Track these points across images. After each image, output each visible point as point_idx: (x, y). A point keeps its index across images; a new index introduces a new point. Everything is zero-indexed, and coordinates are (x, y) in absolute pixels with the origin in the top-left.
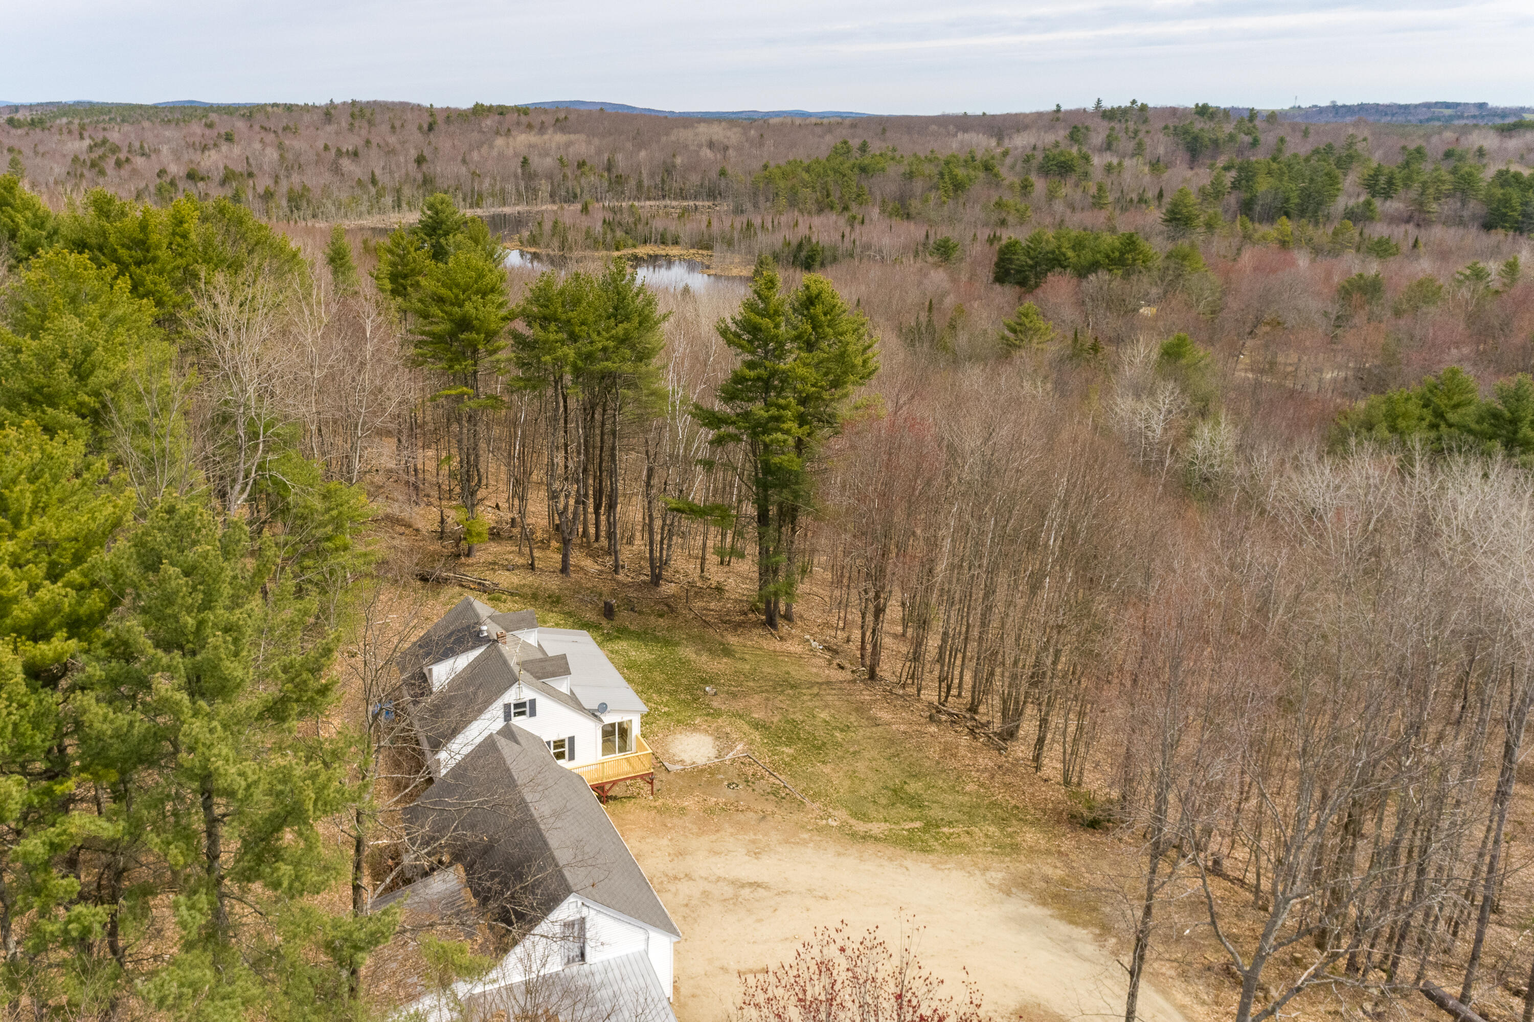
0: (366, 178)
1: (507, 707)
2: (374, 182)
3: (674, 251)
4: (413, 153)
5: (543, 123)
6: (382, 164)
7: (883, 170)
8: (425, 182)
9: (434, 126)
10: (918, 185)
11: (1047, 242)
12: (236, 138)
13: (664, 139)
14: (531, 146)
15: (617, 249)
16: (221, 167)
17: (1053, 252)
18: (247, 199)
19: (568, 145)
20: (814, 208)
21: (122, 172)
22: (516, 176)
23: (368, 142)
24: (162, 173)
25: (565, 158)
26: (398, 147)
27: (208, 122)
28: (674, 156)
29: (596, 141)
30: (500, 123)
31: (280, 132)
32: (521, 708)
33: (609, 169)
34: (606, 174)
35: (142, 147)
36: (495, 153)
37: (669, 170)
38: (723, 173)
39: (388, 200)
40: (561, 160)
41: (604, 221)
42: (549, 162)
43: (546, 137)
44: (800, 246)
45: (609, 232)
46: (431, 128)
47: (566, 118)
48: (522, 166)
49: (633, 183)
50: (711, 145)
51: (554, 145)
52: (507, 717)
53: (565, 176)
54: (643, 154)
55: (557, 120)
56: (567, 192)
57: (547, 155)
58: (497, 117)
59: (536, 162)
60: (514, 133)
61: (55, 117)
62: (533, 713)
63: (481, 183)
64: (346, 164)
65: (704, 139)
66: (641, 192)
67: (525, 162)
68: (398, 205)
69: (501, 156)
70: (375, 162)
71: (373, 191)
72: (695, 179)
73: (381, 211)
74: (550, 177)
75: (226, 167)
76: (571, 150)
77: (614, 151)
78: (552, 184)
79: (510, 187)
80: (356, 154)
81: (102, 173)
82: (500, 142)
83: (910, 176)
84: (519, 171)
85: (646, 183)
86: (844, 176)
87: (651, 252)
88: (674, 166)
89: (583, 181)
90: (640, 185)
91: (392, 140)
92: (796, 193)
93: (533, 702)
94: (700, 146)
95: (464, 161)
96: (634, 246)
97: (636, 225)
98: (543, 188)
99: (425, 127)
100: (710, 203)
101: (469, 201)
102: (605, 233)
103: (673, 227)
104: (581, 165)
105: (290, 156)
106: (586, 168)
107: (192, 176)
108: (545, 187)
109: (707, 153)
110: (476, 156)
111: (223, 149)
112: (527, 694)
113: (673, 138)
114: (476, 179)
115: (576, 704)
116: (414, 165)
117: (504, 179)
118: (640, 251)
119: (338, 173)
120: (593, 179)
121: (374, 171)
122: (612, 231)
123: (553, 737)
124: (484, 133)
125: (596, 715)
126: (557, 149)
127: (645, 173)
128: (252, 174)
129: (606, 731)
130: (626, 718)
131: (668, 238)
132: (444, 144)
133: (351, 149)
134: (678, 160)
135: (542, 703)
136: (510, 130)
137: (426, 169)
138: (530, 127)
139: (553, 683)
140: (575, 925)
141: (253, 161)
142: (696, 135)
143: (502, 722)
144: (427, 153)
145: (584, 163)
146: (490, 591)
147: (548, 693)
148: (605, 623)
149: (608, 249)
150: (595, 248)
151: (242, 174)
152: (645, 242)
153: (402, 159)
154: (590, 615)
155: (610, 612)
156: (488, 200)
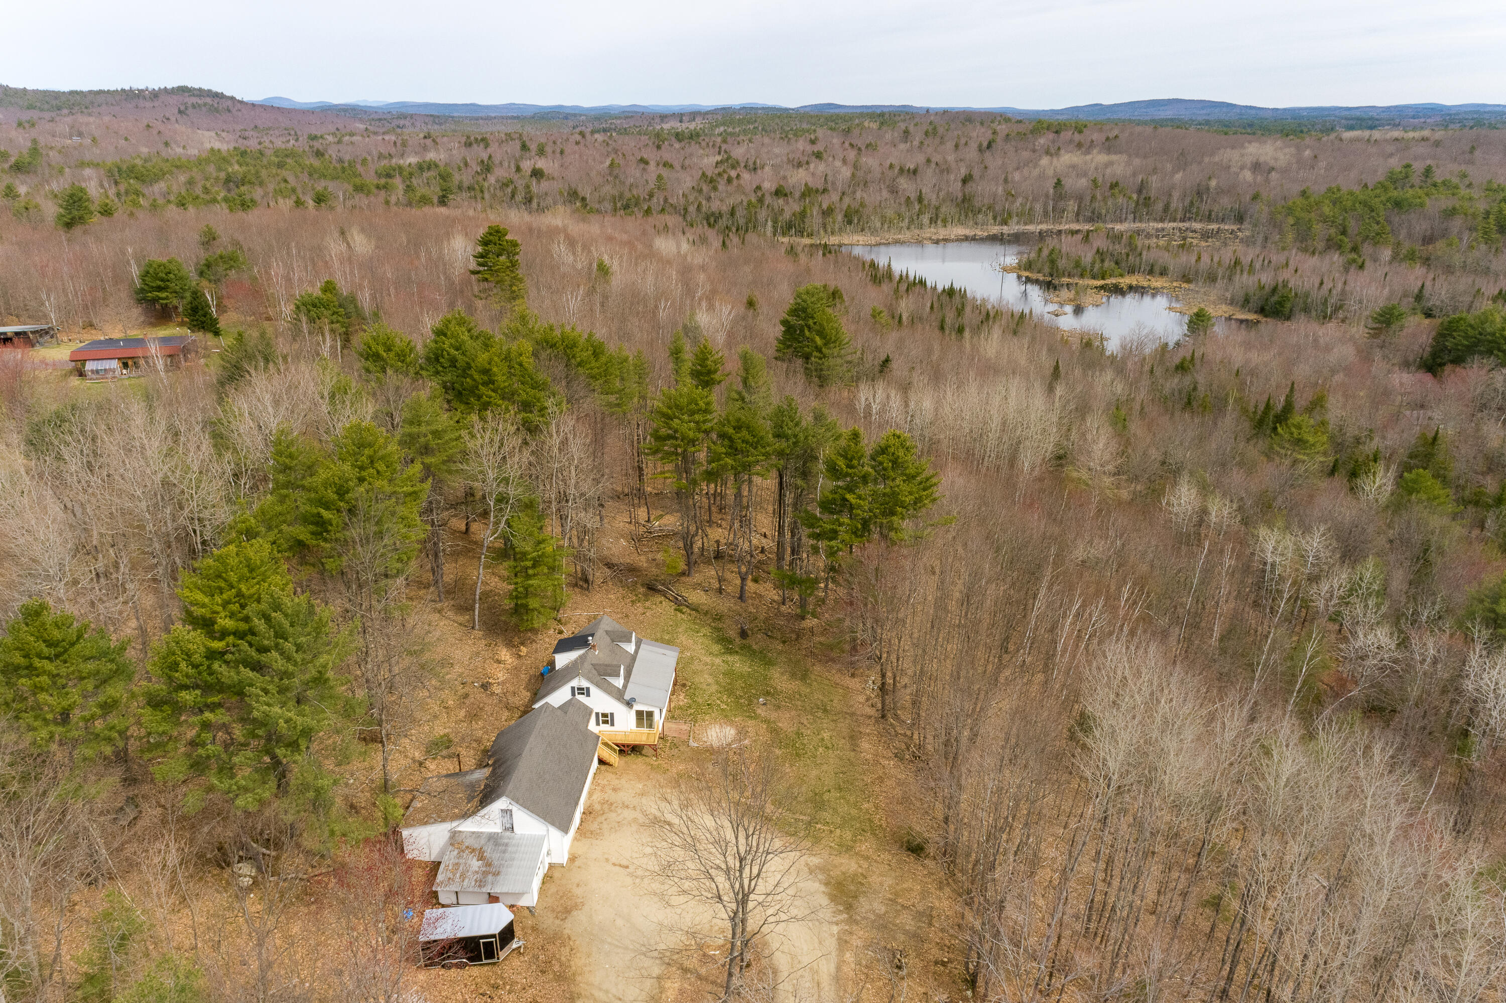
0: (913, 196)
1: (573, 688)
2: (920, 199)
3: (1157, 282)
4: (963, 171)
5: (1092, 141)
6: (934, 181)
7: (1422, 205)
8: (963, 201)
9: (994, 145)
10: (1457, 223)
11: (1493, 322)
12: (825, 155)
13: (1207, 160)
14: (1073, 167)
15: (1103, 278)
16: (803, 183)
17: (1494, 334)
18: (812, 215)
19: (1107, 166)
20: (1321, 246)
22: (1047, 196)
23: (929, 161)
25: (1100, 180)
26: (953, 165)
28: (1210, 178)
29: (1137, 161)
30: (1053, 142)
31: (863, 148)
32: (582, 691)
33: (1140, 192)
34: (1135, 196)
36: (1036, 172)
37: (1200, 192)
38: (1255, 197)
39: (925, 219)
40: (1094, 181)
41: (1098, 251)
42: (1083, 182)
43: (1089, 157)
44: (1274, 290)
45: (1098, 261)
46: (989, 146)
47: (1116, 137)
48: (1055, 187)
49: (1159, 206)
50: (1256, 167)
51: (1093, 165)
52: (573, 694)
53: (1093, 198)
54: (1178, 176)
55: (1108, 139)
56: (1093, 213)
57: (1085, 174)
58: (1051, 136)
59: (1069, 183)
60: (1062, 152)
62: (588, 695)
63: (1013, 202)
64: (904, 183)
65: (1249, 160)
66: (1167, 214)
67: (1058, 183)
68: (933, 221)
69: (1042, 177)
70: (928, 183)
71: (917, 207)
72: (1226, 202)
73: (921, 226)
74: (1080, 198)
75: (806, 184)
76: (1108, 171)
77: (1155, 171)
78: (1079, 207)
79: (1038, 207)
80: (915, 172)
81: (715, 188)
82: (1045, 161)
83: (1451, 213)
84: (1051, 191)
85: (1173, 206)
86: (1373, 211)
87: (1134, 283)
88: (1208, 189)
89: (1110, 201)
90: (1166, 208)
91: (951, 158)
92: (1309, 229)
93: (588, 689)
94: (1242, 168)
95: (1006, 181)
96: (1122, 276)
97: (1128, 255)
98: (1070, 208)
99: (985, 144)
100: (1235, 227)
101: (999, 219)
102: (1093, 264)
103: (1165, 258)
104: (1114, 186)
105: (860, 174)
106: (1116, 191)
107: (778, 193)
108: (1072, 206)
109: (1247, 175)
110: (1017, 176)
111: (812, 166)
112: (585, 684)
113: (1217, 159)
114: (1010, 198)
115: (619, 695)
116: (960, 184)
117: (1035, 199)
118: (1125, 281)
119: (893, 190)
120: (1120, 200)
121: (924, 191)
122: (1102, 261)
123: (601, 711)
124: (1034, 151)
125: (629, 704)
126: (1096, 169)
127: (1176, 195)
128: (825, 191)
129: (639, 714)
130: (650, 709)
131: (1157, 269)
132: (994, 162)
133: (912, 167)
134: (1213, 183)
135: (594, 690)
136: (1059, 149)
137: (968, 189)
138: (1079, 145)
139: (611, 680)
140: (507, 812)
141: (830, 178)
142: (1242, 155)
143: (569, 697)
144: (976, 173)
145: (1117, 184)
146: (680, 603)
147: (598, 685)
148: (738, 641)
149: (1094, 277)
150: (1082, 276)
151: (817, 191)
152: (1132, 271)
153: (952, 177)
154: (733, 633)
155: (743, 634)
156: (1015, 219)
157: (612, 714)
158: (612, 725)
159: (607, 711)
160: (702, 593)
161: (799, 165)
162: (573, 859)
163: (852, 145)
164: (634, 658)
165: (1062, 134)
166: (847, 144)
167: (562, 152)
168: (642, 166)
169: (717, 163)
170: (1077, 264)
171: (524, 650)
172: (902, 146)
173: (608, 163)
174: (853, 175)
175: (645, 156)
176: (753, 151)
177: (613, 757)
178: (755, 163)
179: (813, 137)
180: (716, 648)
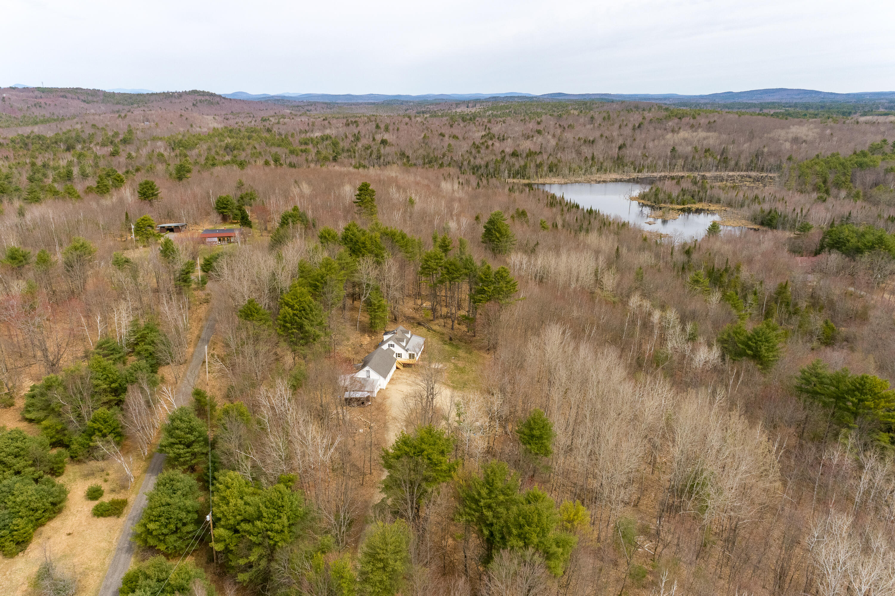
0: (589, 157)
2: (593, 158)
3: (713, 207)
4: (621, 142)
5: (700, 124)
6: (603, 148)
8: (618, 159)
9: (642, 126)
13: (766, 135)
14: (685, 139)
15: (683, 204)
16: (529, 149)
19: (704, 139)
20: (809, 188)
21: (487, 151)
22: (667, 157)
23: (602, 136)
24: (502, 152)
25: (699, 147)
26: (616, 137)
28: (765, 147)
29: (724, 136)
30: (677, 124)
31: (566, 128)
33: (722, 154)
34: (719, 157)
36: (663, 142)
37: (758, 155)
38: (790, 158)
39: (594, 169)
40: (696, 148)
41: (683, 189)
42: (689, 149)
43: (695, 134)
45: (681, 195)
46: (639, 126)
47: (714, 121)
48: (671, 152)
49: (733, 163)
50: (796, 140)
51: (697, 139)
54: (747, 145)
55: (709, 123)
56: (693, 166)
57: (691, 144)
58: (676, 120)
59: (679, 149)
63: (646, 160)
64: (585, 149)
65: (790, 136)
66: (737, 167)
67: (673, 150)
68: (599, 170)
69: (665, 145)
70: (599, 149)
71: (591, 162)
72: (772, 160)
73: (591, 173)
74: (686, 158)
76: (705, 142)
77: (733, 142)
78: (685, 163)
79: (660, 163)
80: (593, 142)
82: (669, 136)
84: (669, 154)
85: (741, 162)
87: (700, 207)
88: (763, 153)
89: (703, 160)
90: (736, 164)
91: (615, 134)
94: (785, 141)
95: (644, 147)
96: (694, 203)
97: (699, 192)
98: (678, 164)
99: (637, 125)
101: (637, 169)
102: (678, 197)
103: (720, 193)
104: (707, 151)
105: (561, 143)
106: (708, 154)
108: (681, 162)
109: (788, 145)
110: (651, 145)
111: (535, 138)
113: (771, 135)
114: (645, 158)
116: (617, 150)
117: (660, 158)
118: (694, 206)
119: (579, 153)
120: (710, 159)
121: (595, 154)
122: (684, 195)
124: (665, 129)
126: (698, 141)
127: (743, 157)
128: (540, 153)
131: (714, 200)
132: (640, 136)
133: (591, 139)
134: (766, 150)
136: (680, 128)
137: (621, 153)
138: (692, 126)
141: (543, 146)
142: (787, 133)
144: (628, 143)
145: (709, 150)
149: (678, 204)
150: (671, 203)
151: (536, 153)
152: (700, 200)
153: (614, 145)
156: (646, 170)
161: (528, 138)
163: (560, 125)
165: (683, 120)
166: (557, 125)
167: (398, 130)
168: (441, 137)
169: (482, 136)
170: (670, 197)
172: (589, 126)
173: (423, 135)
174: (557, 144)
175: (443, 132)
176: (503, 129)
178: (503, 136)
179: (539, 120)
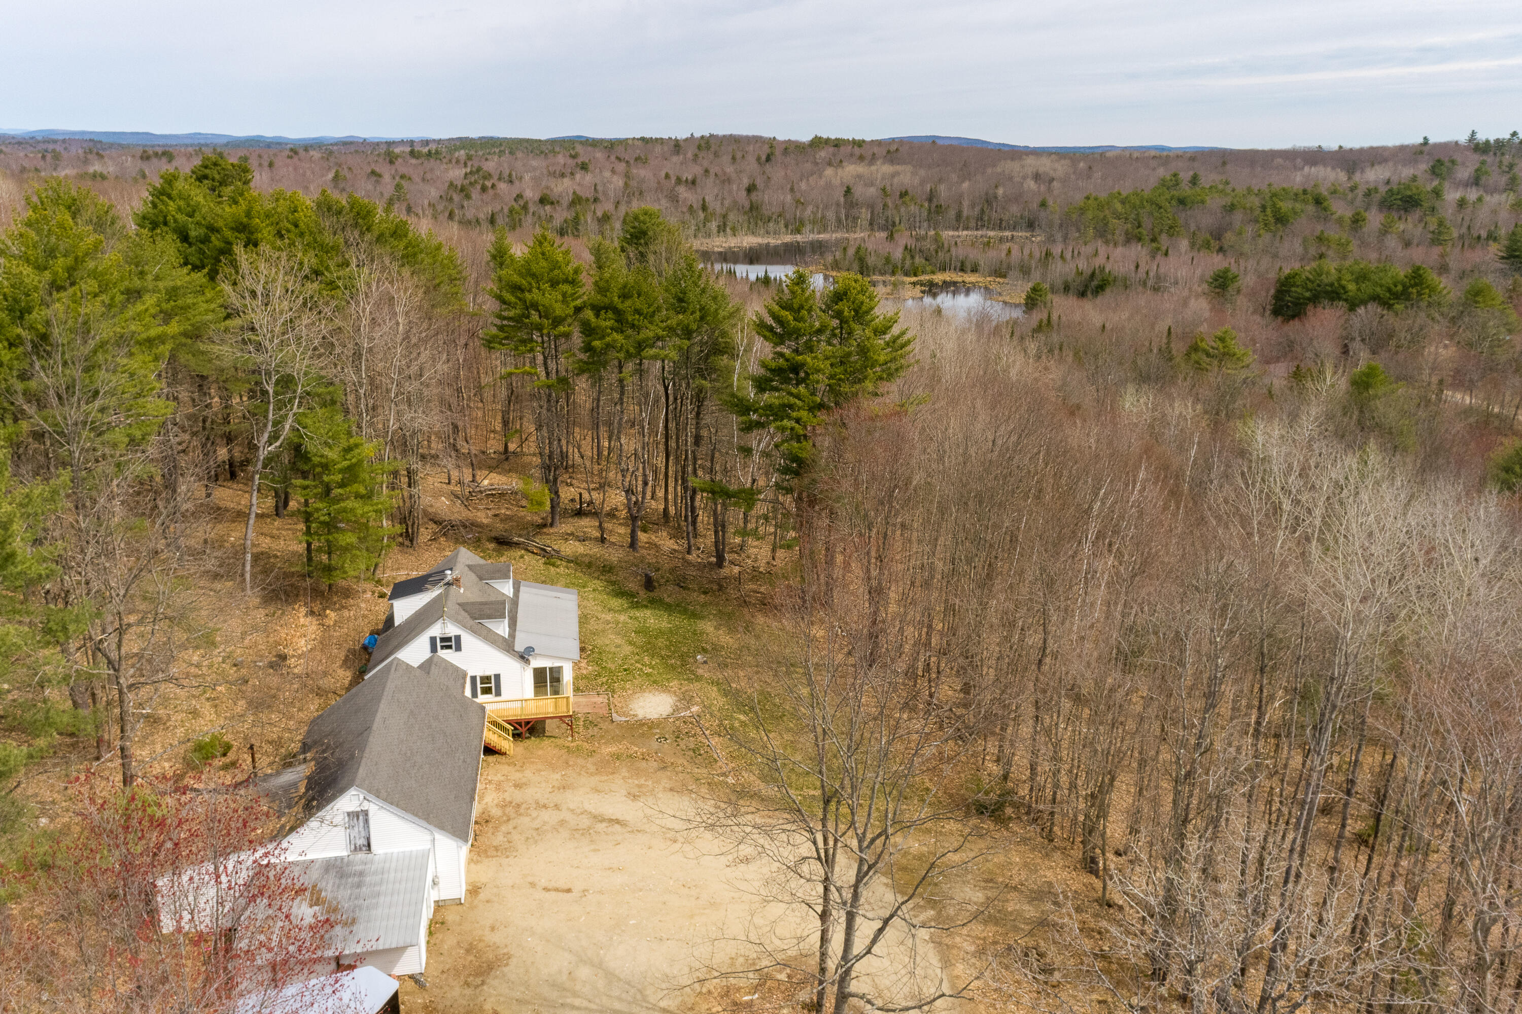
0: (696, 205)
1: (433, 640)
2: (704, 208)
3: (970, 278)
4: (746, 182)
5: (874, 154)
6: (716, 191)
8: (751, 209)
9: (772, 158)
10: (1238, 218)
11: (1328, 274)
12: (591, 167)
13: (989, 171)
14: (859, 177)
15: (915, 275)
16: (571, 192)
17: (1332, 285)
18: (586, 222)
19: (893, 176)
20: (1121, 238)
21: (485, 197)
22: (838, 205)
23: (707, 171)
24: (519, 196)
25: (888, 188)
26: (734, 176)
27: (573, 153)
28: (996, 187)
29: (922, 172)
30: (834, 155)
31: (632, 162)
32: (448, 642)
33: (930, 200)
34: (926, 204)
35: (510, 175)
36: (822, 182)
37: (989, 200)
38: (1043, 204)
39: (713, 225)
40: (884, 190)
41: (906, 247)
42: (872, 191)
43: (873, 168)
44: (1093, 274)
45: (908, 257)
46: (768, 159)
47: (897, 150)
48: (845, 195)
49: (952, 213)
50: (1037, 177)
51: (879, 176)
52: (434, 649)
53: (885, 206)
54: (966, 185)
55: (889, 152)
56: (887, 221)
57: (872, 185)
58: (831, 149)
59: (859, 191)
60: (844, 164)
61: (455, 150)
62: (458, 648)
63: (804, 210)
64: (683, 192)
65: (1030, 171)
66: (959, 221)
67: (848, 191)
68: (722, 229)
69: (829, 186)
70: (709, 192)
71: (702, 215)
72: (1015, 209)
73: (709, 235)
74: (871, 207)
75: (574, 193)
76: (896, 180)
77: (940, 181)
78: (872, 213)
79: (831, 215)
80: (694, 182)
81: (468, 197)
82: (829, 172)
83: (1230, 208)
84: (842, 199)
85: (965, 213)
86: (1160, 208)
87: (948, 279)
88: (996, 197)
89: (903, 209)
90: (959, 216)
91: (730, 170)
92: (1106, 225)
93: (458, 638)
94: (1025, 178)
95: (792, 190)
96: (933, 273)
97: (937, 252)
98: (862, 216)
99: (764, 158)
100: (1028, 234)
101: (790, 227)
102: (904, 260)
103: (974, 255)
104: (903, 194)
105: (633, 183)
106: (907, 198)
107: (543, 201)
108: (865, 214)
109: (1031, 184)
110: (803, 186)
111: (578, 176)
112: (452, 630)
113: (999, 170)
114: (800, 207)
115: (507, 646)
116: (744, 193)
117: (826, 207)
118: (939, 278)
119: (673, 199)
120: (913, 208)
121: (707, 198)
122: (913, 257)
123: (479, 673)
124: (817, 164)
125: (524, 657)
126: (883, 179)
127: (966, 203)
128: (597, 199)
129: (540, 676)
130: (557, 664)
131: (968, 267)
132: (777, 173)
133: (690, 178)
134: (1000, 191)
135: (468, 639)
136: (841, 161)
137: (754, 196)
138: (861, 158)
139: (492, 625)
140: (360, 817)
141: (600, 188)
142: (1023, 167)
143: (426, 654)
144: (759, 182)
145: (906, 193)
146: (549, 557)
147: (474, 631)
148: (643, 593)
149: (907, 274)
150: (893, 273)
151: (588, 199)
152: (943, 269)
153: (735, 187)
154: (633, 585)
155: (649, 584)
156: (809, 227)
157: (497, 677)
158: (498, 694)
159: (490, 672)
160: (577, 543)
161: (563, 176)
162: (474, 890)
163: (618, 159)
164: (515, 602)
165: (842, 148)
166: (613, 158)
168: (374, 178)
169: (466, 174)
170: (888, 260)
171: (332, 615)
172: (677, 157)
174: (626, 185)
176: (505, 165)
177: (505, 743)
180: (616, 603)
